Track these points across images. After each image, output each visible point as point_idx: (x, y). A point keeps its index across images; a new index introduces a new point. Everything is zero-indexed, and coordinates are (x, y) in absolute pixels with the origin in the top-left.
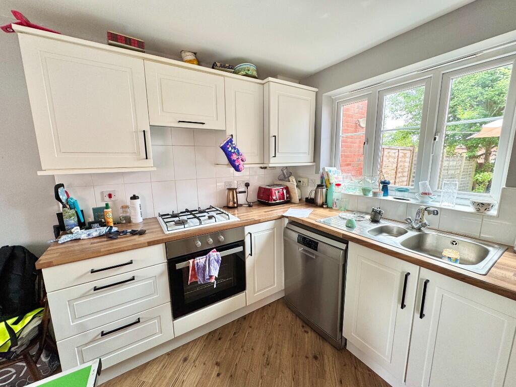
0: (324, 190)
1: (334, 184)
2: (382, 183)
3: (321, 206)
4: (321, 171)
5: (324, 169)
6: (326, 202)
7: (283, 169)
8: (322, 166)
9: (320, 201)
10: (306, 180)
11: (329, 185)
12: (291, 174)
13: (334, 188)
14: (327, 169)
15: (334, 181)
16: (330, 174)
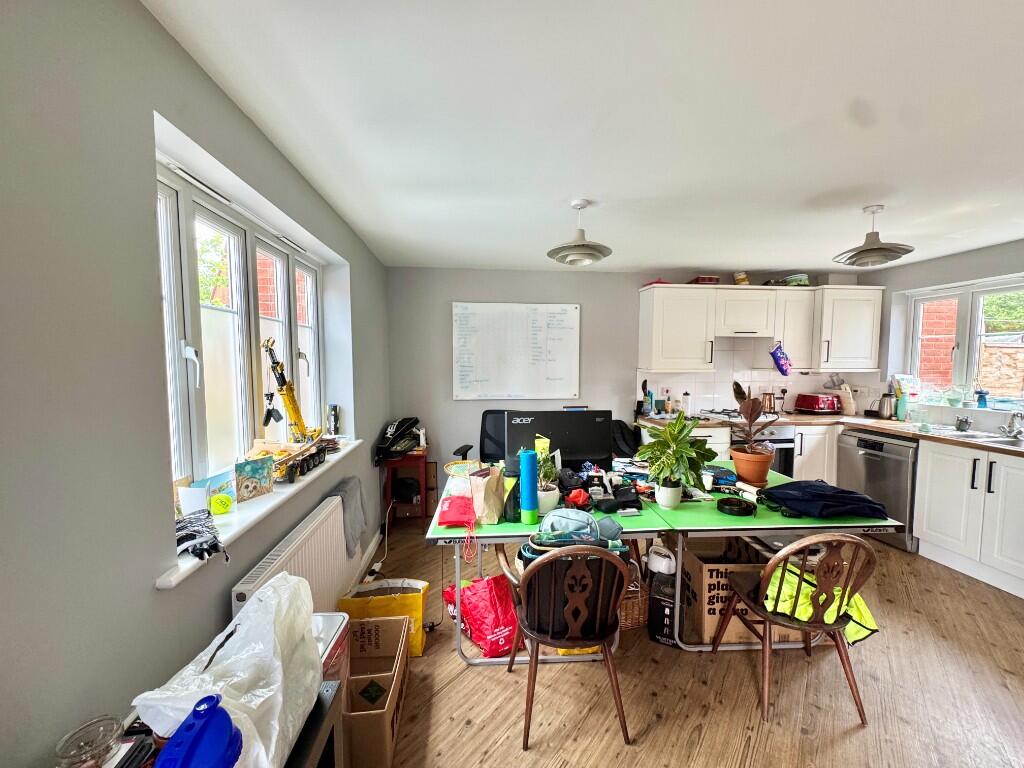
0: (894, 400)
1: (908, 393)
2: (977, 393)
3: (889, 418)
4: (889, 378)
5: (893, 377)
6: (896, 413)
7: (831, 375)
8: (889, 373)
9: (886, 412)
10: (866, 390)
11: (900, 395)
12: (843, 382)
13: (908, 398)
14: (898, 377)
15: (907, 388)
16: (902, 383)
